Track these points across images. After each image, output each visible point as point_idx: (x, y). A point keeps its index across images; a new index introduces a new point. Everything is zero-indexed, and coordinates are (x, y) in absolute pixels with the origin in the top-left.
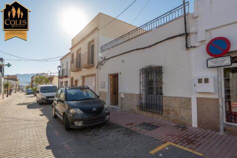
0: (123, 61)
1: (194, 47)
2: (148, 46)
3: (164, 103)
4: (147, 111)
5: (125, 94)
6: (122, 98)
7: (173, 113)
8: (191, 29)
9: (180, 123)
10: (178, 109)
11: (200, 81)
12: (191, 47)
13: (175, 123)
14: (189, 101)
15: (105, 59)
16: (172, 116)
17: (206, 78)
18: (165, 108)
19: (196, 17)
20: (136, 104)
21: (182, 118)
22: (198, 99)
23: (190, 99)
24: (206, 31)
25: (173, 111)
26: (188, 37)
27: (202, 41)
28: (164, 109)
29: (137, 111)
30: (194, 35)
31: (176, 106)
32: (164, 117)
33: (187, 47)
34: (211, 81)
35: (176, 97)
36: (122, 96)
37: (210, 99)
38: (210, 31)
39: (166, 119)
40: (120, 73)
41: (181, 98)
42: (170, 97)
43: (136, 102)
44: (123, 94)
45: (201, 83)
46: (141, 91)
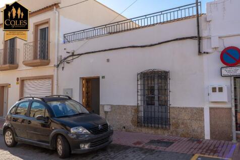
0: (108, 60)
1: (207, 53)
2: (149, 44)
3: (172, 115)
4: (148, 126)
5: (112, 106)
6: (106, 113)
7: (183, 126)
8: (204, 34)
9: (191, 136)
10: (188, 121)
11: (214, 90)
12: (204, 53)
13: (185, 137)
14: (201, 112)
15: (73, 55)
16: (181, 130)
17: (219, 87)
18: (172, 121)
19: (210, 21)
20: (130, 119)
21: (193, 130)
22: (211, 108)
23: (202, 110)
24: (219, 37)
25: (183, 123)
26: (201, 41)
27: (215, 48)
28: (171, 123)
29: (133, 128)
30: (206, 40)
31: (186, 118)
32: (171, 133)
33: (200, 53)
34: (225, 90)
35: (186, 108)
36: (107, 109)
37: (223, 108)
38: (223, 38)
39: (174, 134)
40: (103, 77)
41: (192, 109)
42: (179, 108)
43: (130, 116)
44: (109, 107)
45: (216, 92)
46: (139, 102)
